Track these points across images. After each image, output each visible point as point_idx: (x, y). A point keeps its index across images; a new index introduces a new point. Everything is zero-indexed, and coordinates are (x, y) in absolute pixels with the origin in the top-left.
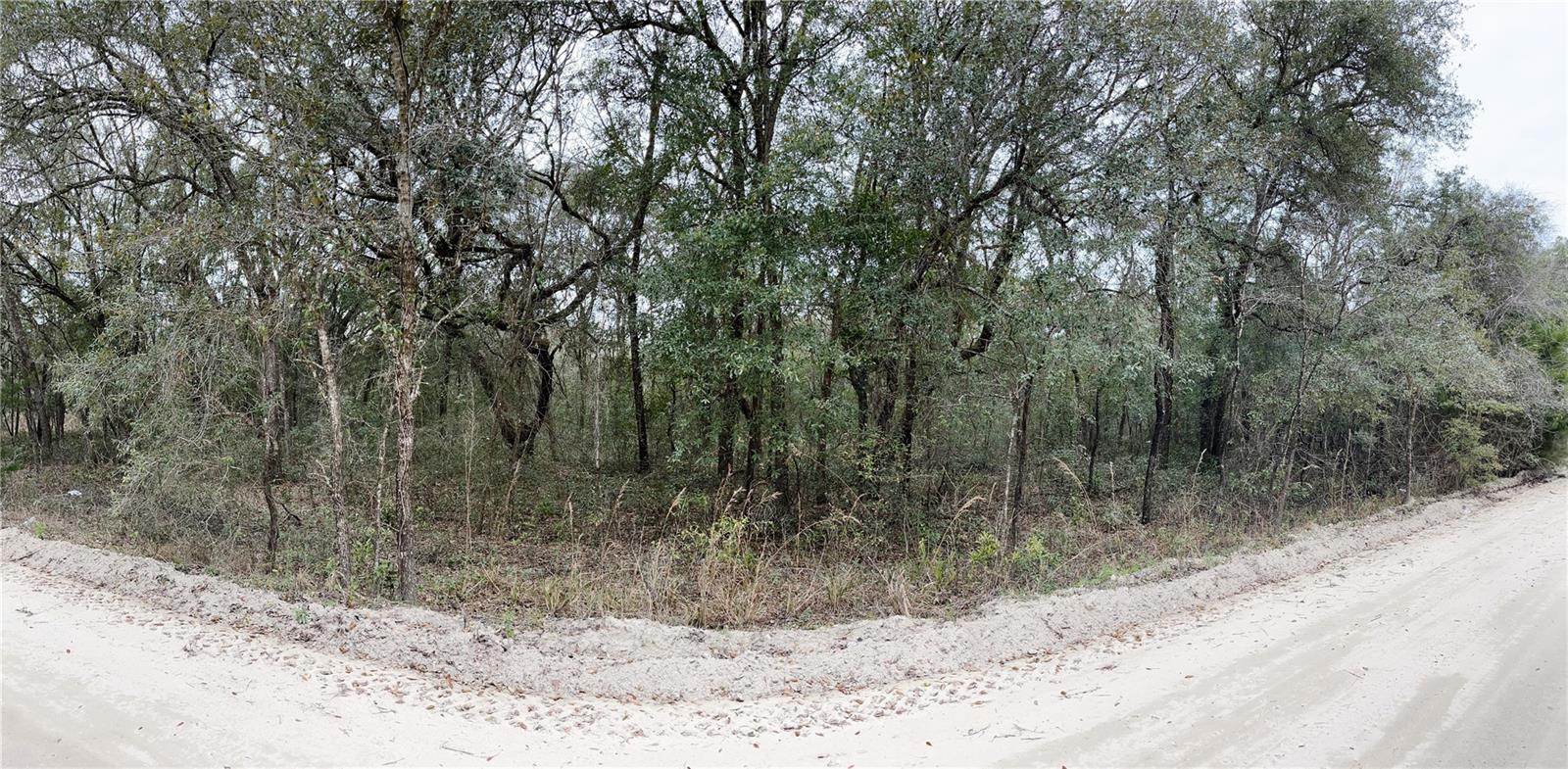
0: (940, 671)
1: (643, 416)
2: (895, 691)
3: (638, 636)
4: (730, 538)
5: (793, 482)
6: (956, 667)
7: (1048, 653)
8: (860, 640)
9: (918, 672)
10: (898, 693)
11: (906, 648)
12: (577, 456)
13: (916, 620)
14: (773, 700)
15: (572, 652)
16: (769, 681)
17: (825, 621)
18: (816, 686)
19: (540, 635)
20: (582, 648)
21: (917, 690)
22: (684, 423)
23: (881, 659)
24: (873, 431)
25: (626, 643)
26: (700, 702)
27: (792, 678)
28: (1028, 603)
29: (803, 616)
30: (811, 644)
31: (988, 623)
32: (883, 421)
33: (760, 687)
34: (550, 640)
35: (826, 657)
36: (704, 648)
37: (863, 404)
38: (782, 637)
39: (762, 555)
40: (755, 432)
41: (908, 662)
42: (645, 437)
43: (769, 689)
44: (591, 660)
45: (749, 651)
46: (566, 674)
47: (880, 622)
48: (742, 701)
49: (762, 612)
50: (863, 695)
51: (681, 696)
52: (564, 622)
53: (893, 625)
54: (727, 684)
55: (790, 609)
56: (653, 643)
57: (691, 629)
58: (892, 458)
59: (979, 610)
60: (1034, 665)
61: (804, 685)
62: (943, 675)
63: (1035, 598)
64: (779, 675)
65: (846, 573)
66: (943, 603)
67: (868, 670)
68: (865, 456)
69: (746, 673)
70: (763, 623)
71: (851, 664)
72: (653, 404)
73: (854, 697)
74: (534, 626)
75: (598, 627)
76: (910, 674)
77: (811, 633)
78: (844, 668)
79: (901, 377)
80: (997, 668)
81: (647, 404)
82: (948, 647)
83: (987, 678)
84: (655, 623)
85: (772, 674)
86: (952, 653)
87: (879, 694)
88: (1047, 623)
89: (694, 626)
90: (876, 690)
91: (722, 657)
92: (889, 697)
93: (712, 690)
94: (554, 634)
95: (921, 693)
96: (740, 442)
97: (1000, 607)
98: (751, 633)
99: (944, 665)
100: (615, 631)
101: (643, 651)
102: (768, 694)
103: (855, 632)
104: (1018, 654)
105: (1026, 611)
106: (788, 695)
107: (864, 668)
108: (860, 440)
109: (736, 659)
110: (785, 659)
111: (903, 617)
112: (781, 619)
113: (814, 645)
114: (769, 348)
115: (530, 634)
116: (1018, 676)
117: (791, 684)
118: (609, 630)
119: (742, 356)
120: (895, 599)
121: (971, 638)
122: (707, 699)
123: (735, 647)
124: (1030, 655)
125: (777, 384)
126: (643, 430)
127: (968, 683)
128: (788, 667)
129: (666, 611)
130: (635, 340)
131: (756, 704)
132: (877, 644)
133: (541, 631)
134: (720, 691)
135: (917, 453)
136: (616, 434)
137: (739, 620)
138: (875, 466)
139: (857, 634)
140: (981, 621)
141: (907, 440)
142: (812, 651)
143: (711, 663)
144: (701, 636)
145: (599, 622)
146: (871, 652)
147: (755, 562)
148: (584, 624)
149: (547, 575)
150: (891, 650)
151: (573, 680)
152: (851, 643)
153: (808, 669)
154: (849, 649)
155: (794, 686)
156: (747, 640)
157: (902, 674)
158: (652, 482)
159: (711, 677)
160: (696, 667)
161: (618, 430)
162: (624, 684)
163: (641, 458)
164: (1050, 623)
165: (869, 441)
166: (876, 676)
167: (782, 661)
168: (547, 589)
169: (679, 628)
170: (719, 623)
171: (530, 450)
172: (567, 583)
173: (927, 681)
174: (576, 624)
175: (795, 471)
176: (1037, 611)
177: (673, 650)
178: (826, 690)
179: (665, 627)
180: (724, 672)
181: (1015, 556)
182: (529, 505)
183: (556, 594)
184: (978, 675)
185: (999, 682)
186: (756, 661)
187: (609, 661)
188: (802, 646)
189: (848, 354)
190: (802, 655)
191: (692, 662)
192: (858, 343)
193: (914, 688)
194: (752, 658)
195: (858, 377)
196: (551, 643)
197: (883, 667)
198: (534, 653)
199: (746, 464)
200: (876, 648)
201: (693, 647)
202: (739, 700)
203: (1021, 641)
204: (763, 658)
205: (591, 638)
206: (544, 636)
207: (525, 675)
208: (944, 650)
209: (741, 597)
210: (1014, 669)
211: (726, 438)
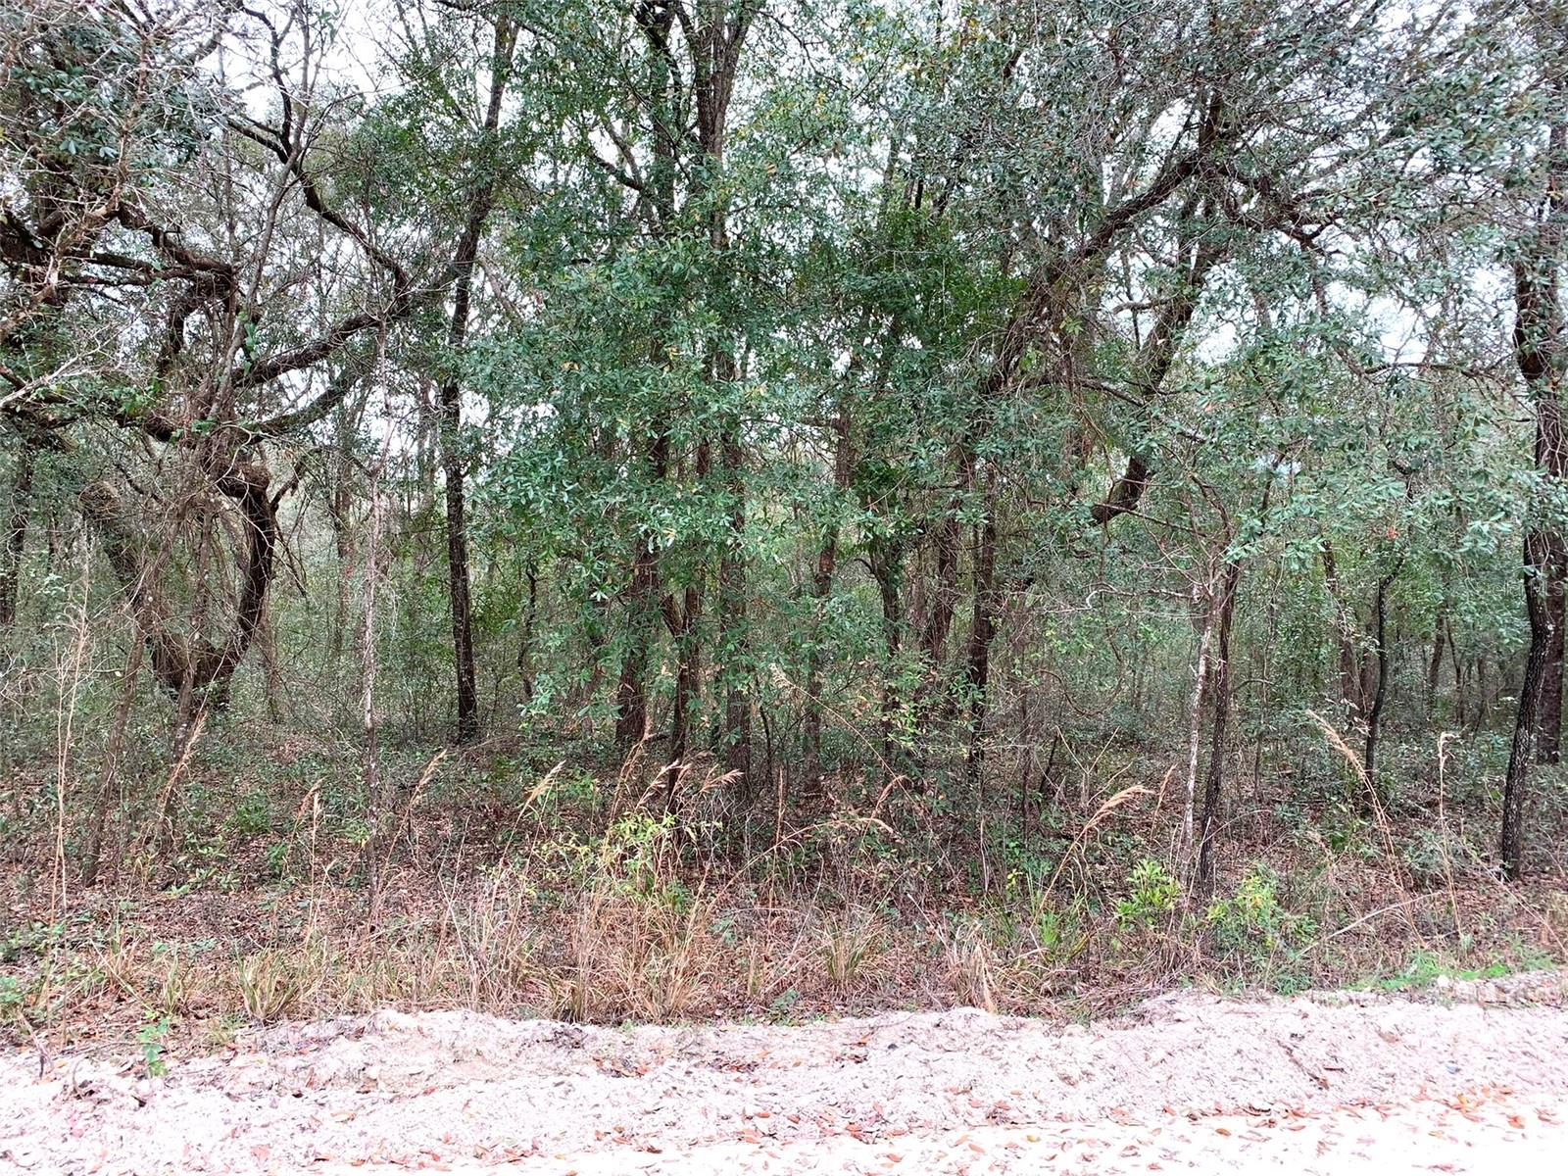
0: (1060, 1117)
1: (466, 631)
2: (966, 1144)
3: (446, 1043)
4: (639, 855)
5: (759, 756)
6: (1092, 1112)
7: (1295, 1114)
8: (892, 1046)
9: (1011, 1114)
10: (972, 1147)
11: (988, 1067)
12: (325, 712)
13: (1006, 1019)
14: (721, 1150)
15: (300, 1086)
16: (713, 1116)
17: (822, 1011)
18: (806, 1127)
19: (228, 1061)
20: (323, 1075)
21: (1011, 1146)
22: (555, 640)
23: (938, 1082)
24: (913, 663)
25: (419, 1060)
26: (574, 1156)
27: (759, 1110)
28: (1245, 1007)
29: (780, 1001)
30: (797, 1052)
31: (1160, 1035)
32: (932, 639)
33: (694, 1125)
34: (250, 1068)
35: (827, 1075)
36: (582, 1060)
37: (892, 609)
38: (738, 1037)
39: (701, 889)
40: (690, 656)
41: (993, 1093)
42: (470, 672)
43: (712, 1130)
44: (344, 1097)
45: (674, 1062)
46: (285, 1129)
47: (933, 1017)
48: (658, 1152)
49: (699, 993)
50: (900, 1146)
51: (535, 1148)
52: (284, 1029)
53: (959, 1024)
54: (629, 1123)
55: (754, 991)
56: (479, 1053)
57: (558, 1025)
58: (951, 712)
59: (1139, 1009)
60: (1265, 1131)
61: (783, 1126)
62: (1065, 1126)
63: (1261, 1000)
64: (731, 1106)
65: (863, 925)
66: (1060, 993)
67: (910, 1102)
68: (896, 705)
69: (667, 1102)
70: (700, 1015)
71: (876, 1090)
72: (488, 608)
73: (882, 1147)
74: (212, 1047)
75: (360, 1033)
76: (994, 1116)
77: (796, 1033)
78: (863, 1094)
79: (966, 561)
80: (1183, 1125)
81: (476, 606)
82: (1074, 1072)
83: (1163, 1140)
84: (481, 1017)
85: (718, 1101)
86: (1083, 1085)
87: (935, 1147)
88: (1290, 1052)
89: (562, 1020)
90: (928, 1140)
91: (618, 1074)
92: (955, 1155)
93: (597, 1133)
94: (262, 1056)
95: (1020, 1153)
96: (664, 675)
97: (1185, 1007)
98: (679, 1030)
99: (1067, 1107)
100: (397, 1037)
101: (458, 1071)
102: (710, 1139)
103: (883, 1033)
104: (1227, 1105)
105: (1242, 1021)
106: (750, 1141)
107: (900, 1098)
108: (889, 675)
109: (647, 1076)
110: (744, 1076)
111: (981, 1012)
112: (736, 1008)
113: (802, 1054)
114: (720, 501)
115: (203, 1064)
116: (1230, 1147)
117: (757, 1121)
118: (383, 1037)
119: (671, 511)
120: (963, 977)
121: (1125, 1062)
122: (588, 1149)
123: (646, 1056)
124: (1255, 1111)
125: (733, 566)
126: (468, 656)
127: (1119, 1147)
128: (750, 1090)
129: (507, 995)
130: (455, 479)
131: (687, 1156)
132: (931, 1056)
133: (228, 1054)
134: (616, 1135)
135: (1001, 705)
136: (412, 666)
137: (655, 1008)
138: (918, 725)
139: (886, 1037)
140: (1142, 1031)
141: (979, 676)
142: (797, 1065)
143: (594, 1085)
144: (577, 1036)
145: (362, 1022)
146: (914, 1067)
147: (688, 905)
148: (330, 1030)
149: (248, 949)
150: (960, 1068)
151: (302, 1139)
152: (876, 1054)
153: (788, 1095)
154: (871, 1061)
155: (763, 1125)
156: (669, 1043)
157: (979, 1115)
158: (484, 760)
159: (597, 1111)
160: (567, 1092)
161: (413, 657)
162: (414, 1136)
163: (462, 713)
164: (1296, 1054)
165: (907, 677)
166: (926, 1114)
167: (738, 1080)
168: (249, 976)
169: (532, 1024)
170: (615, 1015)
171: (219, 702)
172: (295, 962)
173: (1033, 1131)
174: (310, 1031)
175: (763, 736)
176: (1267, 1024)
177: (520, 1064)
178: (826, 1132)
179: (503, 1023)
180: (624, 1099)
181: (1213, 913)
182: (213, 815)
183: (268, 983)
184: (1142, 1133)
185: (1187, 1153)
186: (688, 1080)
187: (382, 1095)
188: (777, 1054)
189: (869, 513)
190: (777, 1072)
191: (557, 1085)
192: (885, 492)
193: (1004, 1143)
194: (679, 1074)
195: (884, 560)
196: (252, 1075)
197: (940, 1099)
198: (213, 1098)
199: (669, 721)
200: (926, 1063)
201: (561, 1057)
202: (652, 1150)
203: (1234, 1080)
204: (705, 1074)
205: (346, 1054)
206: (239, 1061)
207: (188, 1147)
208: (1066, 1079)
209: (656, 964)
210: (1221, 1132)
211: (635, 668)
